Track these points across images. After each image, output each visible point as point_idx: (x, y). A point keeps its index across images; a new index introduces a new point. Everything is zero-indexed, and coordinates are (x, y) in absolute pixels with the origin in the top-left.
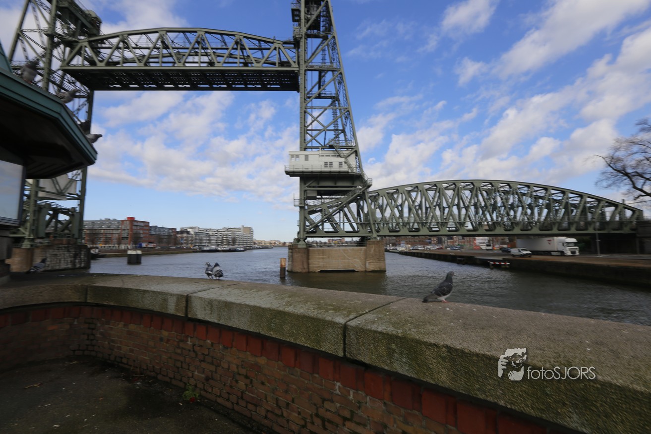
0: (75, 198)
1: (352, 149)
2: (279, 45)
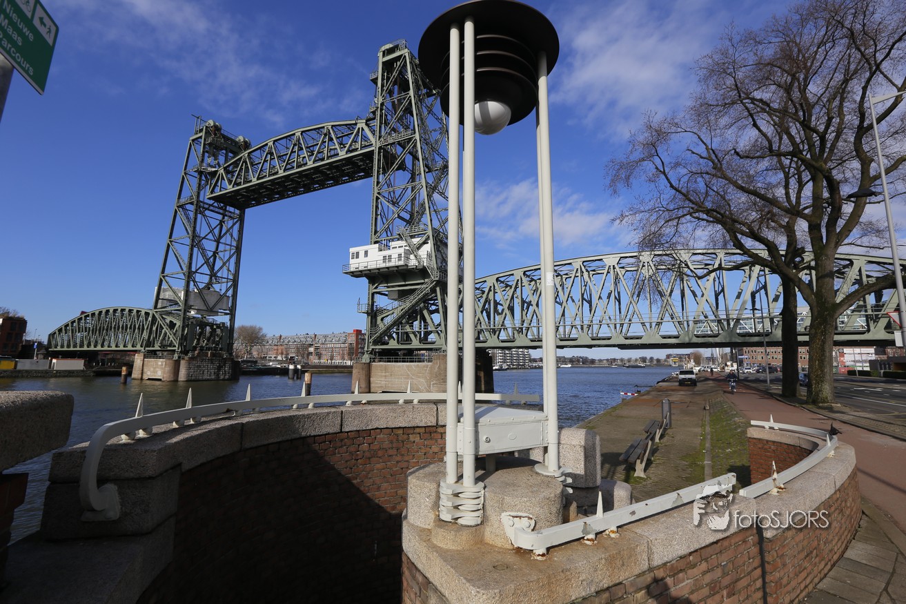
0: (226, 314)
1: (425, 234)
2: (361, 124)
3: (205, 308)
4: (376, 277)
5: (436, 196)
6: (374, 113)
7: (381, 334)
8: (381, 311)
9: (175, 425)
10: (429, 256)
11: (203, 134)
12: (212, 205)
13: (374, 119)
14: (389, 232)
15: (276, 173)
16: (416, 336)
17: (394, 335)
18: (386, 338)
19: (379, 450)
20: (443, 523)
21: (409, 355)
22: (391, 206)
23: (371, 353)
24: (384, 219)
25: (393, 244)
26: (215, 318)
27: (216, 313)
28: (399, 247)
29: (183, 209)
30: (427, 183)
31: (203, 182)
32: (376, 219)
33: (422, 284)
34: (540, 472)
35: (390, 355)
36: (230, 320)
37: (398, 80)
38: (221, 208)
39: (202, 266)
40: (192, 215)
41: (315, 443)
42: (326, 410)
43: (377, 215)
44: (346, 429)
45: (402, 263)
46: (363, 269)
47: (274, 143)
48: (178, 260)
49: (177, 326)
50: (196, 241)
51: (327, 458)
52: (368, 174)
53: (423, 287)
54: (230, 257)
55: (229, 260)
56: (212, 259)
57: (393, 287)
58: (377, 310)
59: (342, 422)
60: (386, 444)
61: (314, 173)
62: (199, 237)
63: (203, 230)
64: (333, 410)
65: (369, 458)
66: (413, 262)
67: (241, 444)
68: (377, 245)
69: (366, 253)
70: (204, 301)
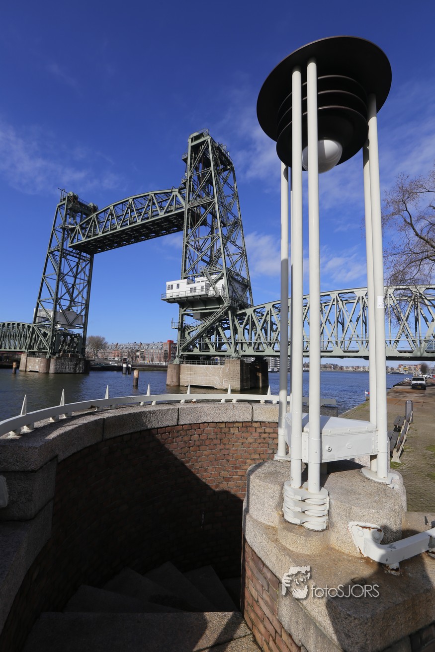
1: (220, 272)
2: (175, 192)
3: (67, 323)
4: (184, 303)
5: (229, 244)
6: (185, 184)
7: (188, 344)
8: (188, 327)
9: (51, 420)
10: (223, 288)
11: (65, 202)
12: (71, 252)
13: (185, 188)
14: (194, 271)
15: (116, 228)
16: (213, 346)
17: (197, 345)
18: (191, 347)
19: (206, 440)
20: (289, 525)
21: (208, 360)
22: (196, 252)
23: (181, 357)
24: (191, 262)
25: (197, 279)
26: (73, 330)
27: (74, 327)
28: (202, 281)
29: (52, 254)
30: (223, 235)
31: (66, 236)
32: (185, 261)
33: (218, 308)
34: (370, 478)
35: (194, 359)
36: (84, 332)
37: (202, 159)
38: (78, 254)
39: (65, 294)
40: (58, 259)
41: (158, 434)
42: (166, 407)
43: (186, 258)
44: (181, 423)
45: (203, 293)
46: (176, 297)
47: (114, 207)
48: (49, 290)
49: (48, 335)
50: (61, 277)
51: (166, 446)
52: (180, 229)
53: (218, 310)
54: (83, 288)
55: (82, 290)
56: (71, 289)
57: (197, 310)
58: (185, 327)
59: (178, 417)
60: (212, 436)
61: (142, 228)
62: (63, 274)
63: (66, 269)
64: (171, 407)
65: (199, 446)
66: (212, 293)
67: (103, 435)
68: (186, 280)
69: (178, 286)
70: (66, 318)
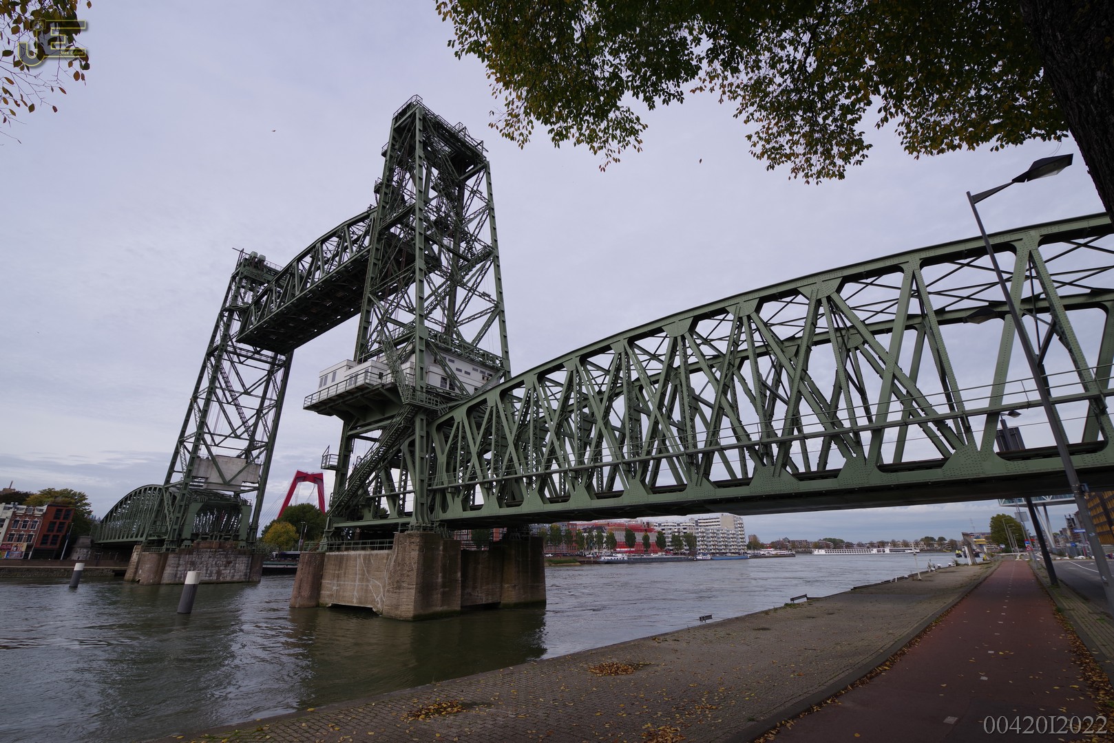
2: (374, 214)
3: (220, 481)
4: (348, 411)
36: (258, 497)
38: (257, 353)
43: (367, 322)
66: (388, 380)
69: (335, 375)
70: (220, 471)
